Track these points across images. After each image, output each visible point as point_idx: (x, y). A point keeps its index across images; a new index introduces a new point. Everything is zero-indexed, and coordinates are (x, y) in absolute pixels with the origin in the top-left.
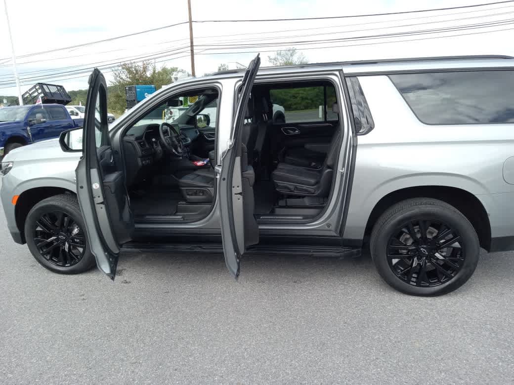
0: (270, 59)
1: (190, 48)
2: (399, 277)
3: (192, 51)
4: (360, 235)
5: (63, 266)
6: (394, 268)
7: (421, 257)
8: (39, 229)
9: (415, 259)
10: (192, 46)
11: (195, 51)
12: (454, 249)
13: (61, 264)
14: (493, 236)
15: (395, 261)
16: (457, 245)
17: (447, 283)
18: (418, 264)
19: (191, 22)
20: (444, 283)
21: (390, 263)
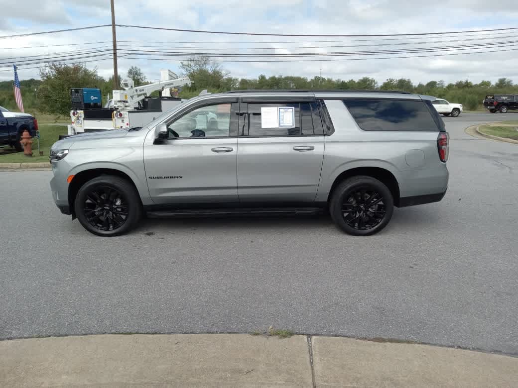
0: (183, 65)
1: (112, 52)
2: (349, 225)
3: (115, 54)
4: (325, 199)
5: (108, 230)
6: (345, 218)
7: (361, 211)
8: (88, 201)
9: (357, 213)
10: (115, 49)
11: (118, 55)
12: (379, 205)
13: (105, 228)
14: (401, 196)
15: (345, 215)
16: (381, 203)
17: (376, 227)
18: (360, 215)
19: (114, 25)
20: (374, 226)
21: (343, 216)
